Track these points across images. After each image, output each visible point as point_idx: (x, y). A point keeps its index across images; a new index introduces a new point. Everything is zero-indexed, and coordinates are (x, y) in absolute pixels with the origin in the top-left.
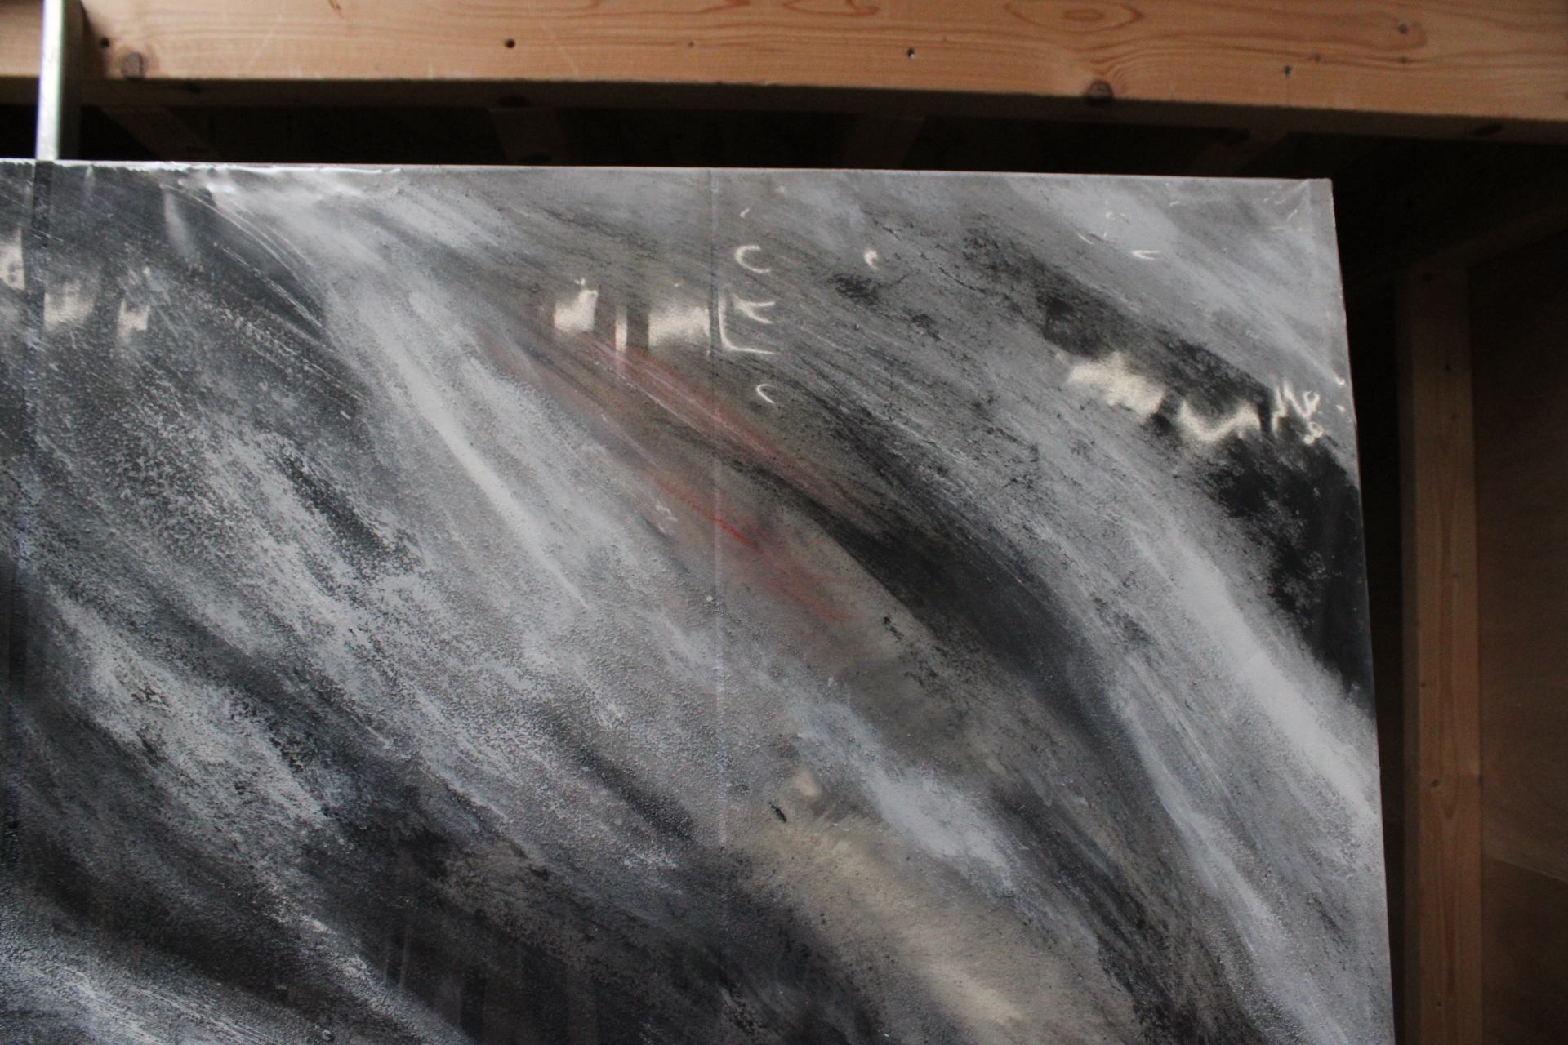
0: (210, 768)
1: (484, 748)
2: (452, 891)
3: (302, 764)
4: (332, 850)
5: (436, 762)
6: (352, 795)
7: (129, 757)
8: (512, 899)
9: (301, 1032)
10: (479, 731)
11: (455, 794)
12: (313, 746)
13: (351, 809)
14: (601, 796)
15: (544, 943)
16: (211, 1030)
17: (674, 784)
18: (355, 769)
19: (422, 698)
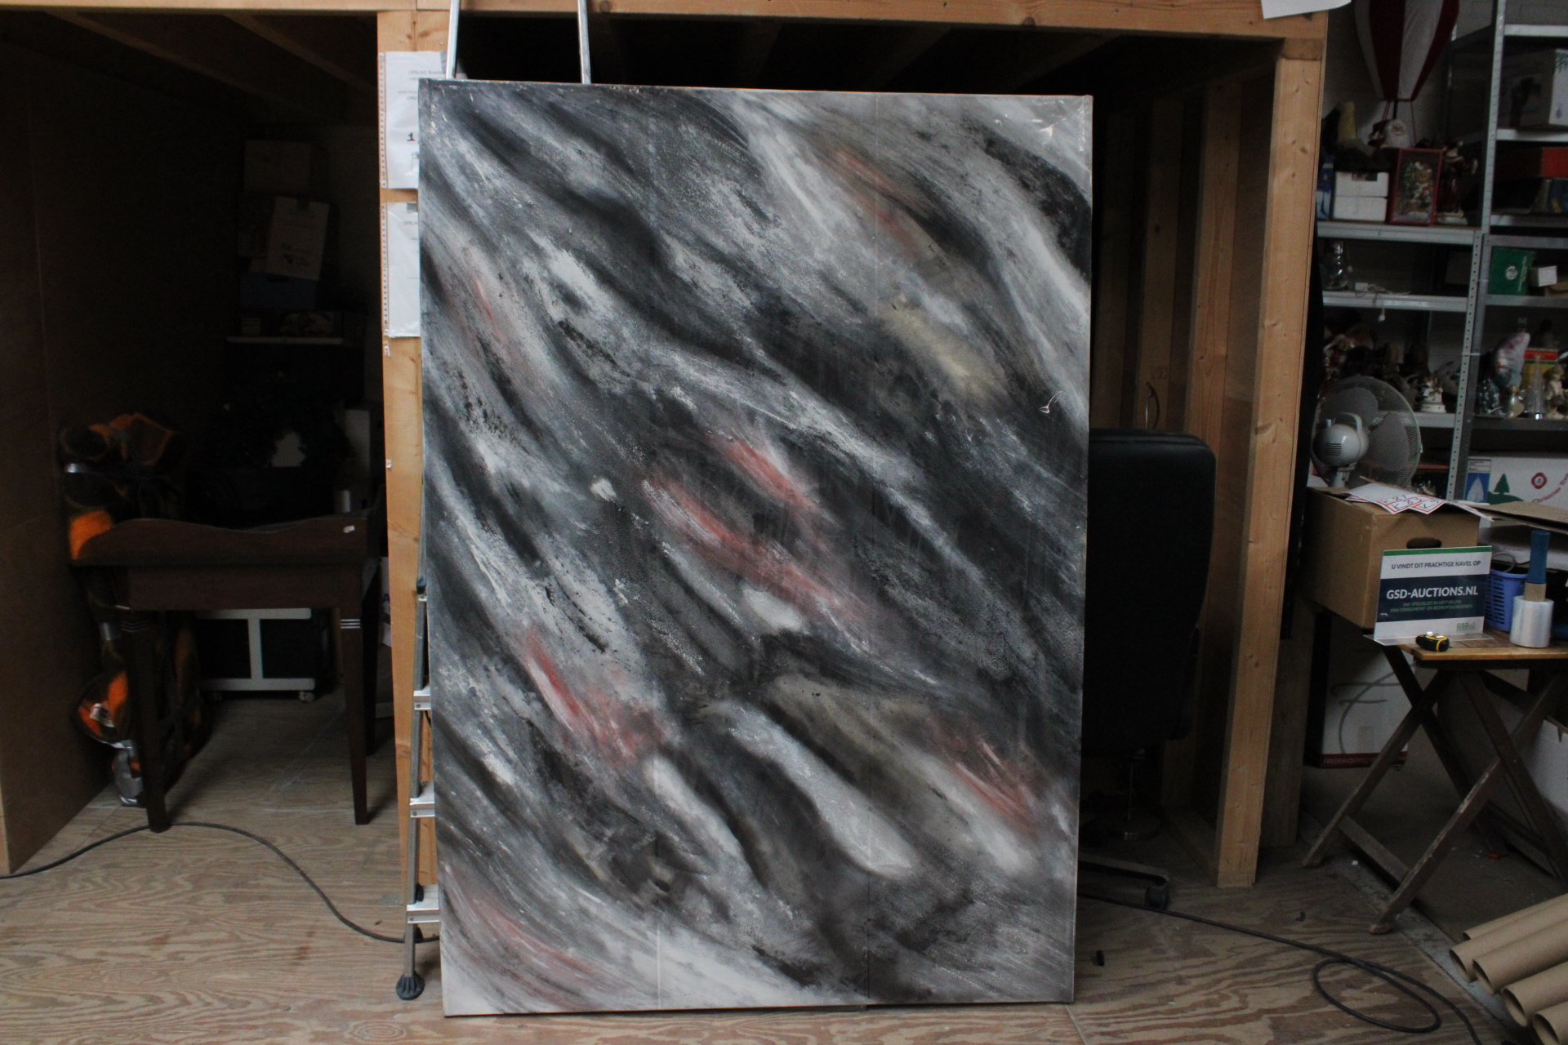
0: (714, 290)
1: (802, 284)
2: (791, 329)
3: (744, 289)
4: (754, 316)
5: (787, 289)
6: (759, 299)
7: (688, 286)
8: (810, 332)
9: (743, 373)
10: (800, 279)
11: (793, 299)
12: (747, 283)
13: (760, 303)
14: (838, 300)
15: (820, 346)
16: (715, 372)
17: (861, 297)
18: (761, 290)
19: (782, 268)
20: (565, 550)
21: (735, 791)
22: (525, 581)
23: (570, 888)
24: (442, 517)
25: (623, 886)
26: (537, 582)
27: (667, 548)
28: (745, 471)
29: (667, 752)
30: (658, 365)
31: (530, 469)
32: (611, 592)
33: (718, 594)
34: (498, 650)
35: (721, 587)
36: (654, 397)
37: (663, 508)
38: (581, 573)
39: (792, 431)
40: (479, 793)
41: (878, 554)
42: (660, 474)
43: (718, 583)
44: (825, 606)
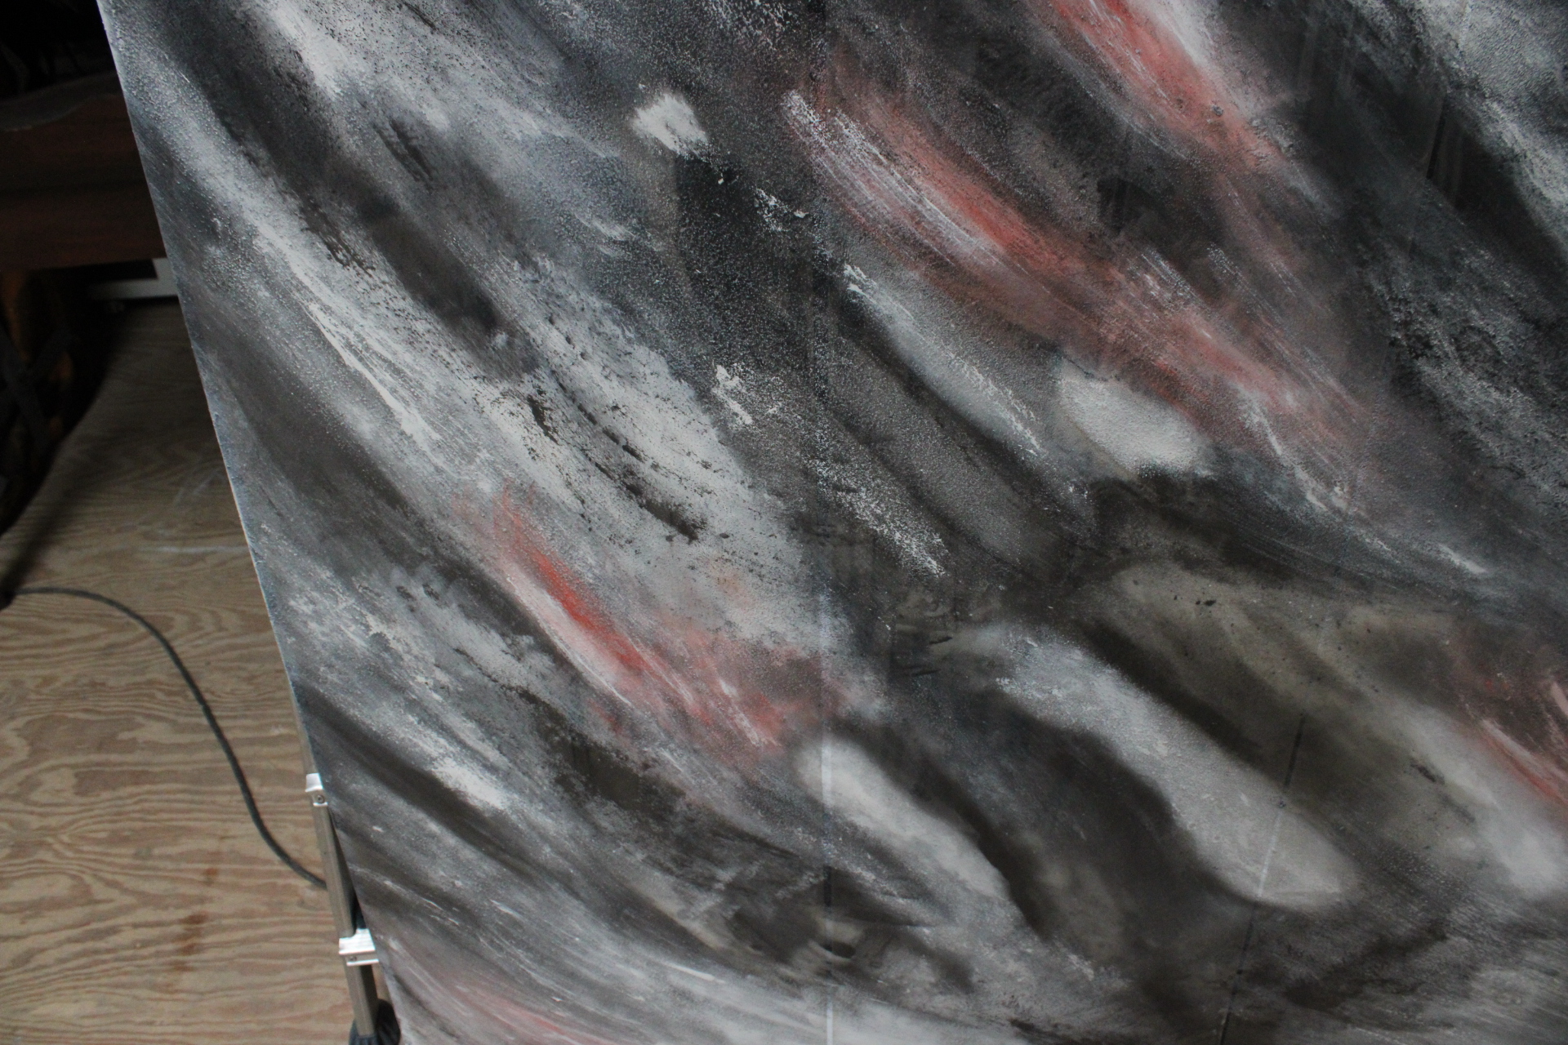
20: (573, 298)
21: (1001, 790)
22: (469, 386)
23: (650, 963)
24: (212, 234)
25: (759, 953)
26: (505, 385)
27: (857, 280)
28: (1089, 56)
29: (850, 730)
31: (443, 72)
32: (704, 396)
33: (992, 389)
34: (425, 550)
35: (998, 373)
37: (847, 171)
38: (620, 356)
40: (433, 827)
41: (1417, 283)
42: (838, 69)
43: (993, 362)
44: (1258, 410)
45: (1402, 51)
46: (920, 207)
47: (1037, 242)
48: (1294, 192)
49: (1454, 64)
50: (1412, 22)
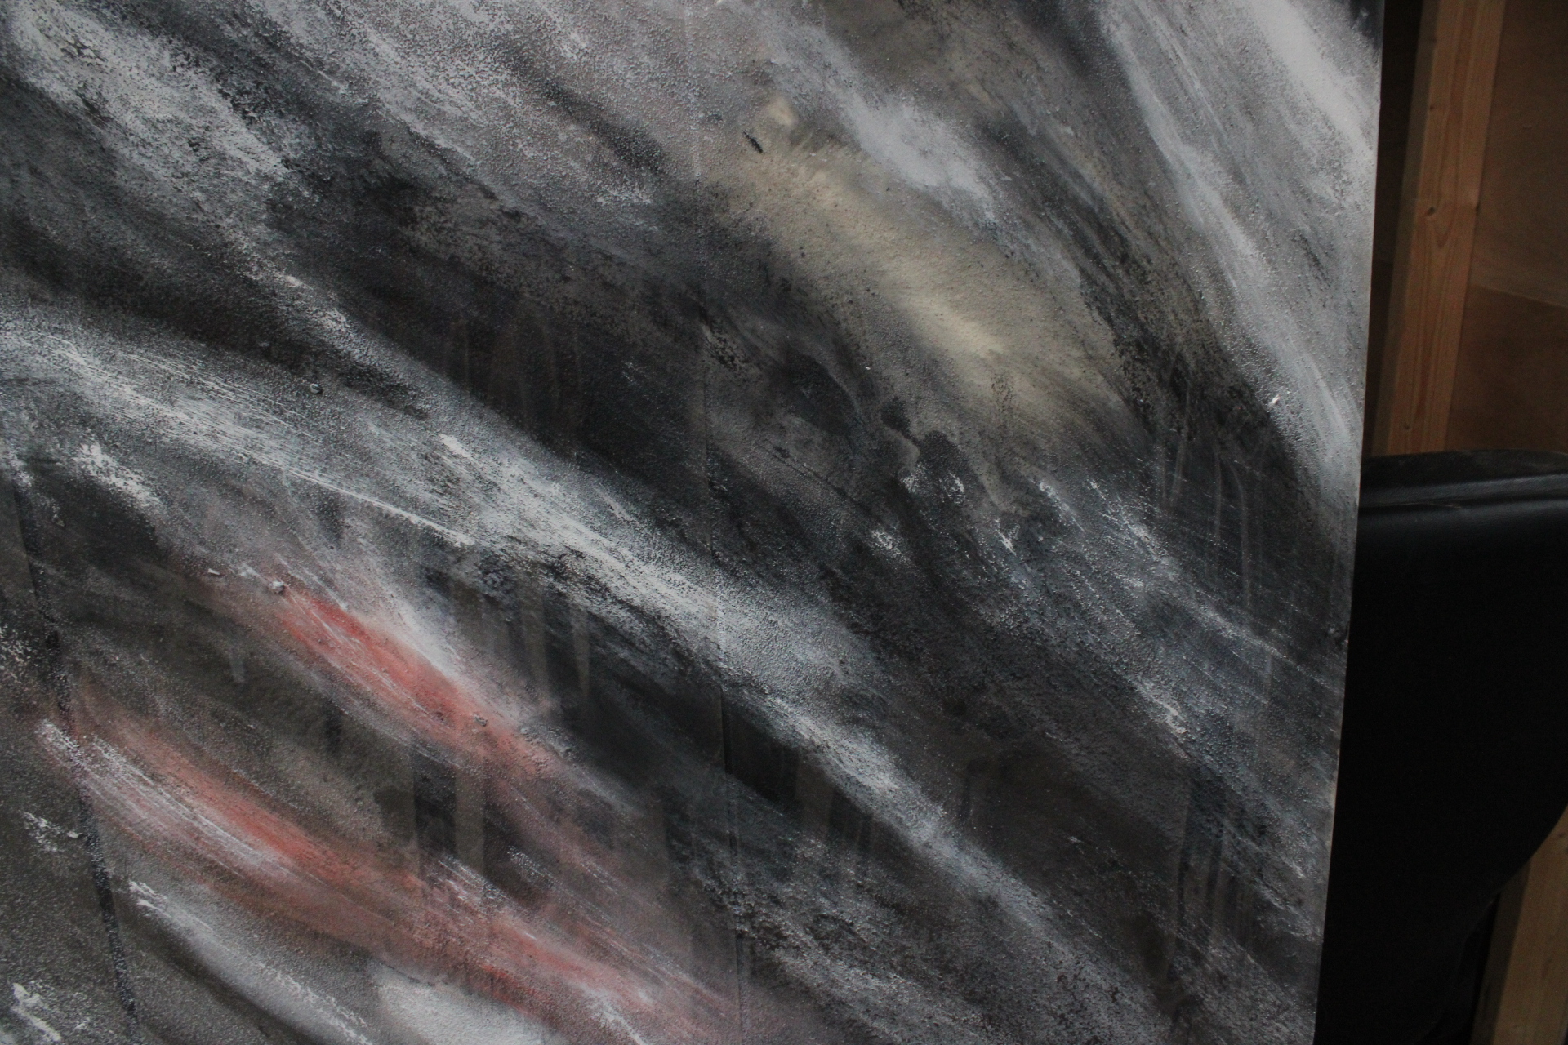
0: (159, 126)
1: (444, 86)
2: (422, 237)
3: (255, 115)
4: (298, 203)
5: (395, 104)
6: (312, 144)
7: (71, 118)
8: (485, 243)
9: (290, 386)
10: (437, 68)
11: (418, 137)
12: (264, 96)
13: (312, 159)
14: (571, 132)
15: (521, 285)
16: (202, 390)
17: (645, 116)
18: (311, 117)
19: (374, 37)
27: (145, 894)
28: (336, 677)
30: (21, 381)
33: (313, 997)
35: (316, 981)
36: (26, 479)
37: (115, 792)
39: (461, 554)
41: (749, 875)
42: (87, 698)
43: (307, 971)
44: (610, 1009)
45: (663, 655)
46: (196, 824)
47: (324, 852)
48: (587, 794)
49: (721, 664)
50: (663, 628)
